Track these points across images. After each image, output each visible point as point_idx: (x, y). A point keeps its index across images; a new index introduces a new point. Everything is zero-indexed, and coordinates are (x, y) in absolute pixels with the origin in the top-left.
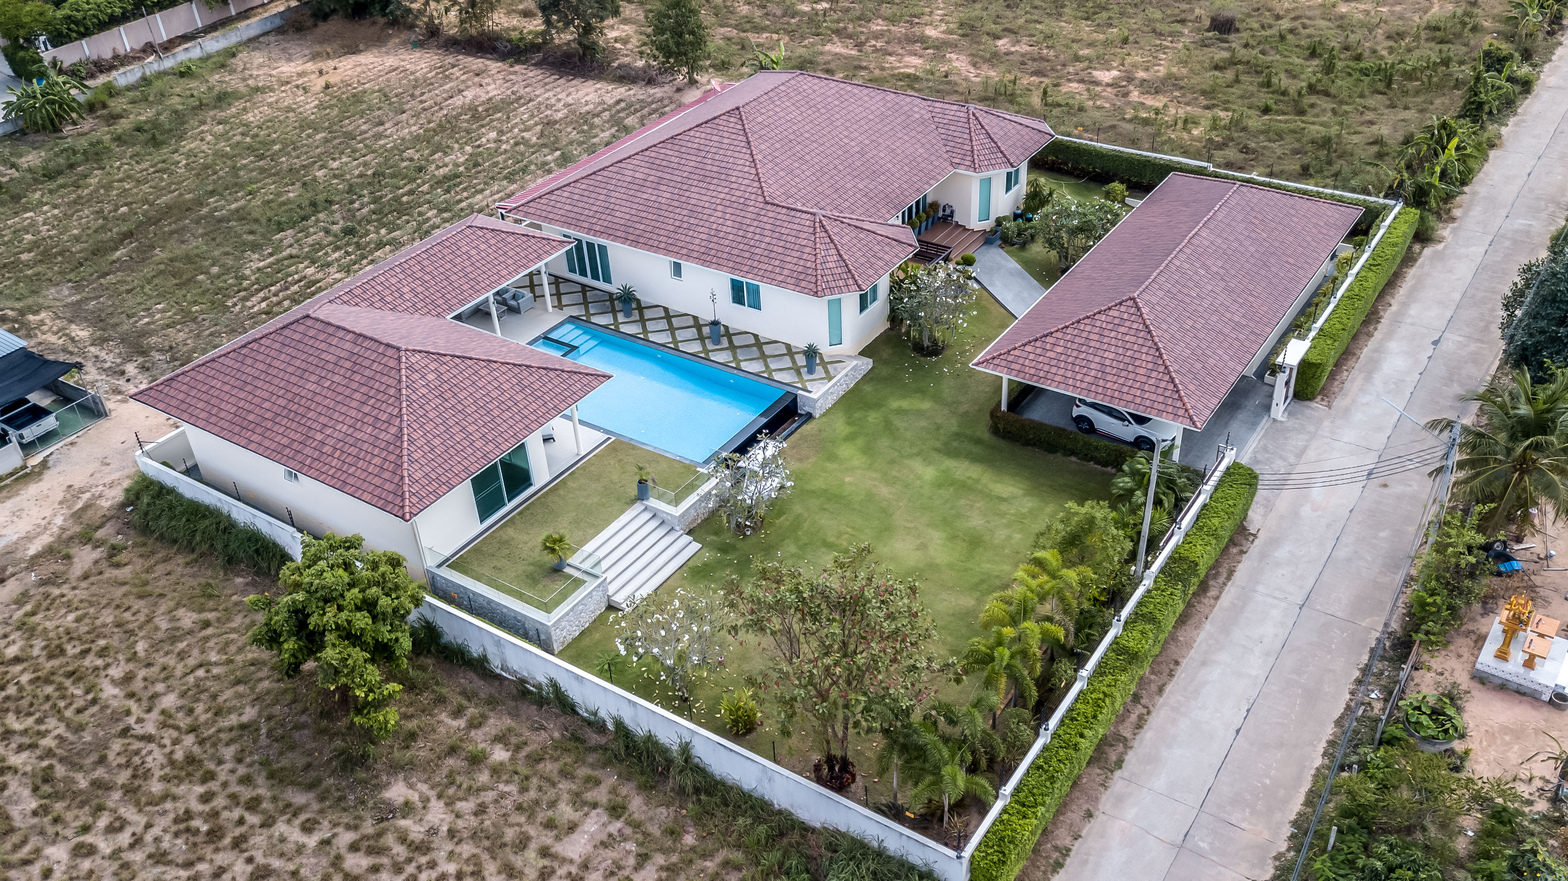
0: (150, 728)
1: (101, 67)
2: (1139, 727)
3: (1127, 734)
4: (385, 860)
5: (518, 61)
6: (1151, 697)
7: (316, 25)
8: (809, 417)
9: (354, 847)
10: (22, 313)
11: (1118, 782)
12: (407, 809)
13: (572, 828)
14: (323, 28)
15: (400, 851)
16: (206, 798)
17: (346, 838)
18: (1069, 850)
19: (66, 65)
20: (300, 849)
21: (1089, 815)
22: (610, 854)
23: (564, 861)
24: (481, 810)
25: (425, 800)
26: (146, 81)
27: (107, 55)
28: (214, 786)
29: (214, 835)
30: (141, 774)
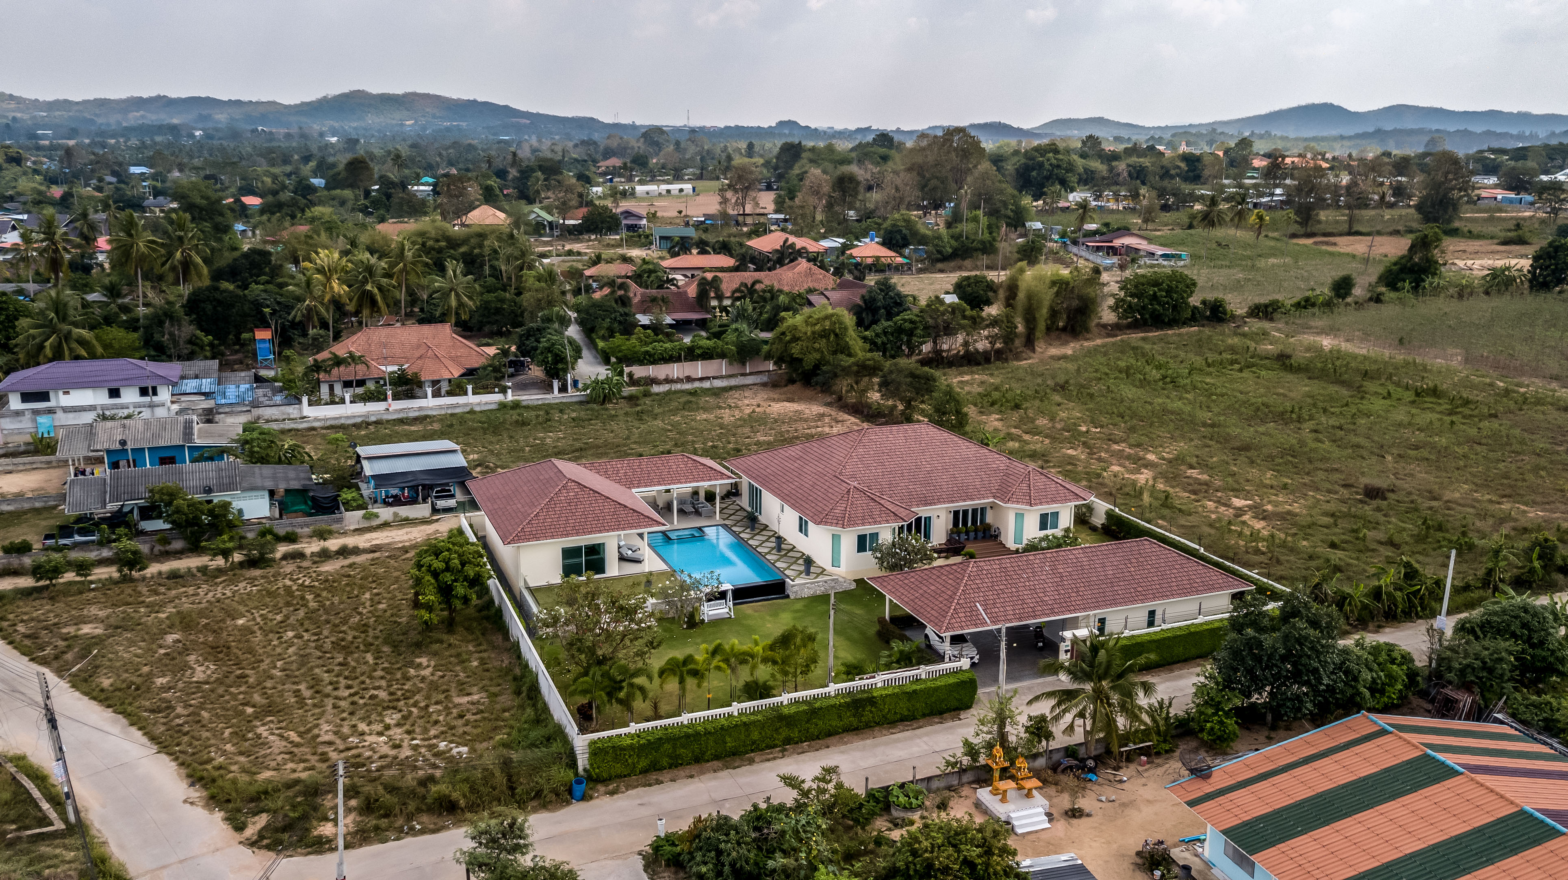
0: (365, 611)
1: (654, 381)
2: (768, 760)
3: (757, 759)
4: (388, 677)
5: (868, 421)
6: (793, 753)
7: (786, 386)
8: (788, 596)
9: (383, 669)
10: (497, 467)
11: (725, 773)
12: (419, 665)
13: (469, 694)
14: (791, 388)
15: (399, 675)
16: (355, 638)
17: (386, 665)
18: (662, 782)
19: (635, 377)
20: (366, 663)
21: (692, 777)
22: (471, 707)
23: (451, 702)
24: (442, 677)
25: (428, 666)
26: (669, 393)
27: (662, 376)
28: (363, 635)
29: (344, 647)
30: (345, 621)
